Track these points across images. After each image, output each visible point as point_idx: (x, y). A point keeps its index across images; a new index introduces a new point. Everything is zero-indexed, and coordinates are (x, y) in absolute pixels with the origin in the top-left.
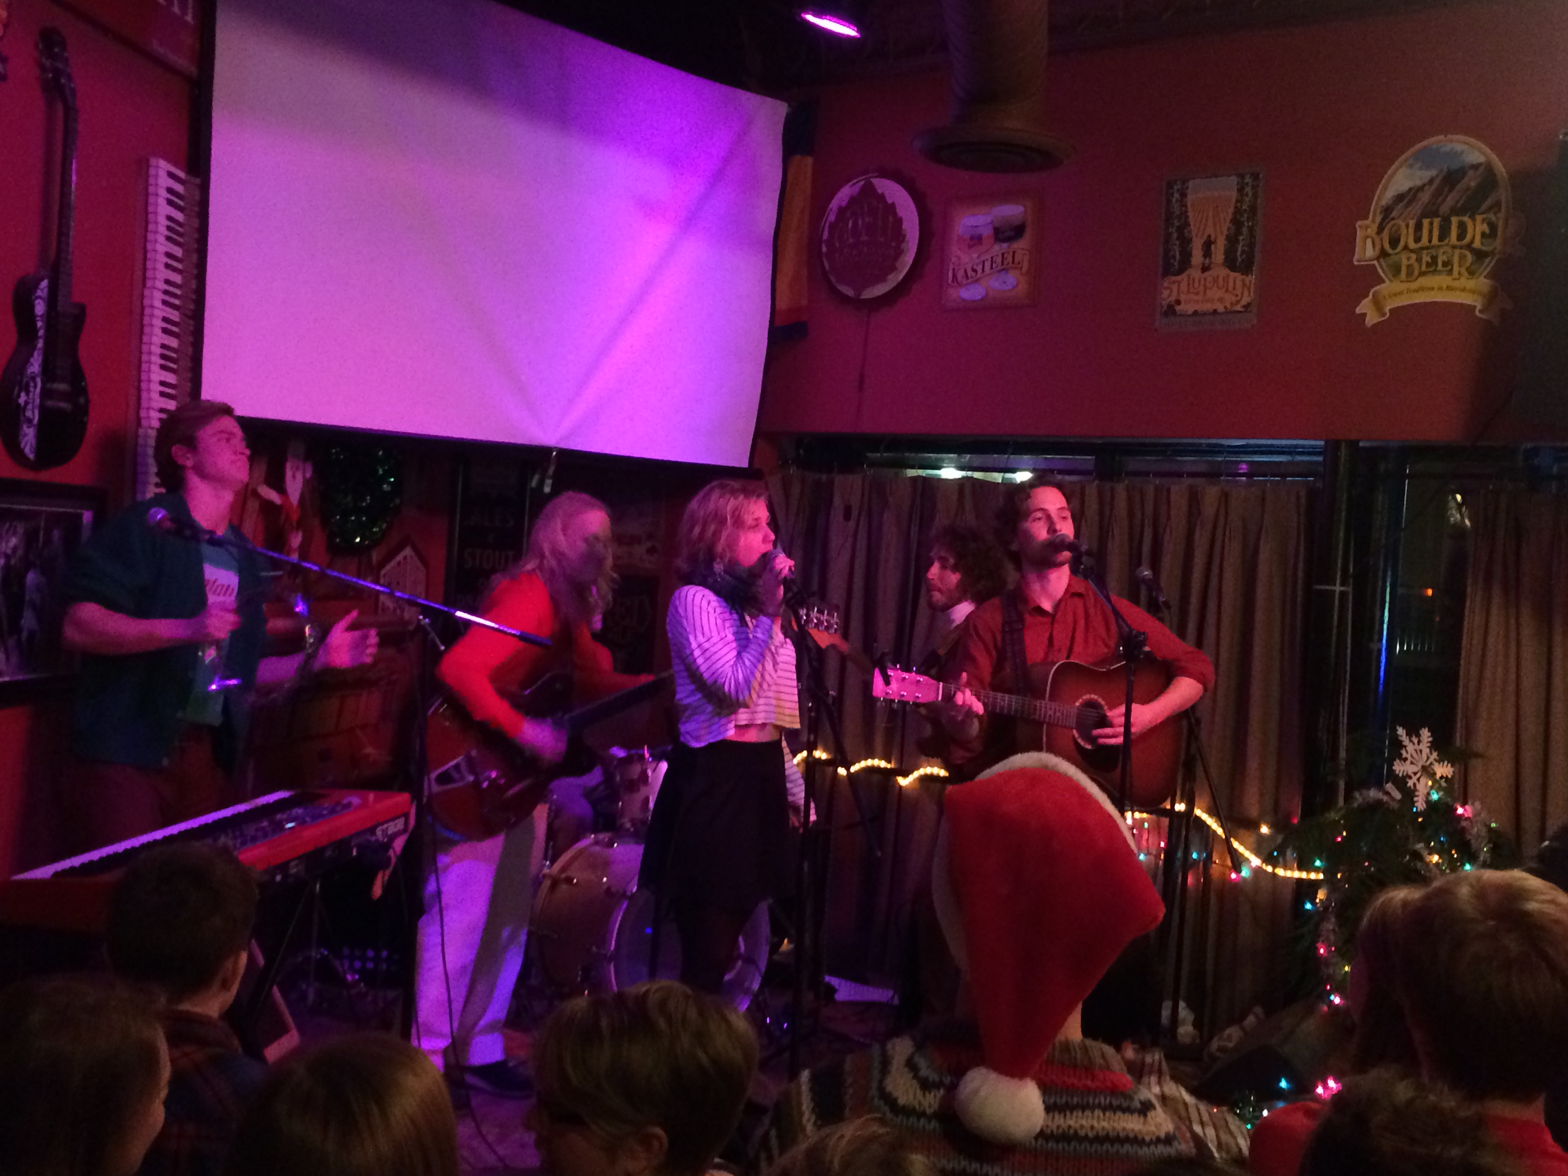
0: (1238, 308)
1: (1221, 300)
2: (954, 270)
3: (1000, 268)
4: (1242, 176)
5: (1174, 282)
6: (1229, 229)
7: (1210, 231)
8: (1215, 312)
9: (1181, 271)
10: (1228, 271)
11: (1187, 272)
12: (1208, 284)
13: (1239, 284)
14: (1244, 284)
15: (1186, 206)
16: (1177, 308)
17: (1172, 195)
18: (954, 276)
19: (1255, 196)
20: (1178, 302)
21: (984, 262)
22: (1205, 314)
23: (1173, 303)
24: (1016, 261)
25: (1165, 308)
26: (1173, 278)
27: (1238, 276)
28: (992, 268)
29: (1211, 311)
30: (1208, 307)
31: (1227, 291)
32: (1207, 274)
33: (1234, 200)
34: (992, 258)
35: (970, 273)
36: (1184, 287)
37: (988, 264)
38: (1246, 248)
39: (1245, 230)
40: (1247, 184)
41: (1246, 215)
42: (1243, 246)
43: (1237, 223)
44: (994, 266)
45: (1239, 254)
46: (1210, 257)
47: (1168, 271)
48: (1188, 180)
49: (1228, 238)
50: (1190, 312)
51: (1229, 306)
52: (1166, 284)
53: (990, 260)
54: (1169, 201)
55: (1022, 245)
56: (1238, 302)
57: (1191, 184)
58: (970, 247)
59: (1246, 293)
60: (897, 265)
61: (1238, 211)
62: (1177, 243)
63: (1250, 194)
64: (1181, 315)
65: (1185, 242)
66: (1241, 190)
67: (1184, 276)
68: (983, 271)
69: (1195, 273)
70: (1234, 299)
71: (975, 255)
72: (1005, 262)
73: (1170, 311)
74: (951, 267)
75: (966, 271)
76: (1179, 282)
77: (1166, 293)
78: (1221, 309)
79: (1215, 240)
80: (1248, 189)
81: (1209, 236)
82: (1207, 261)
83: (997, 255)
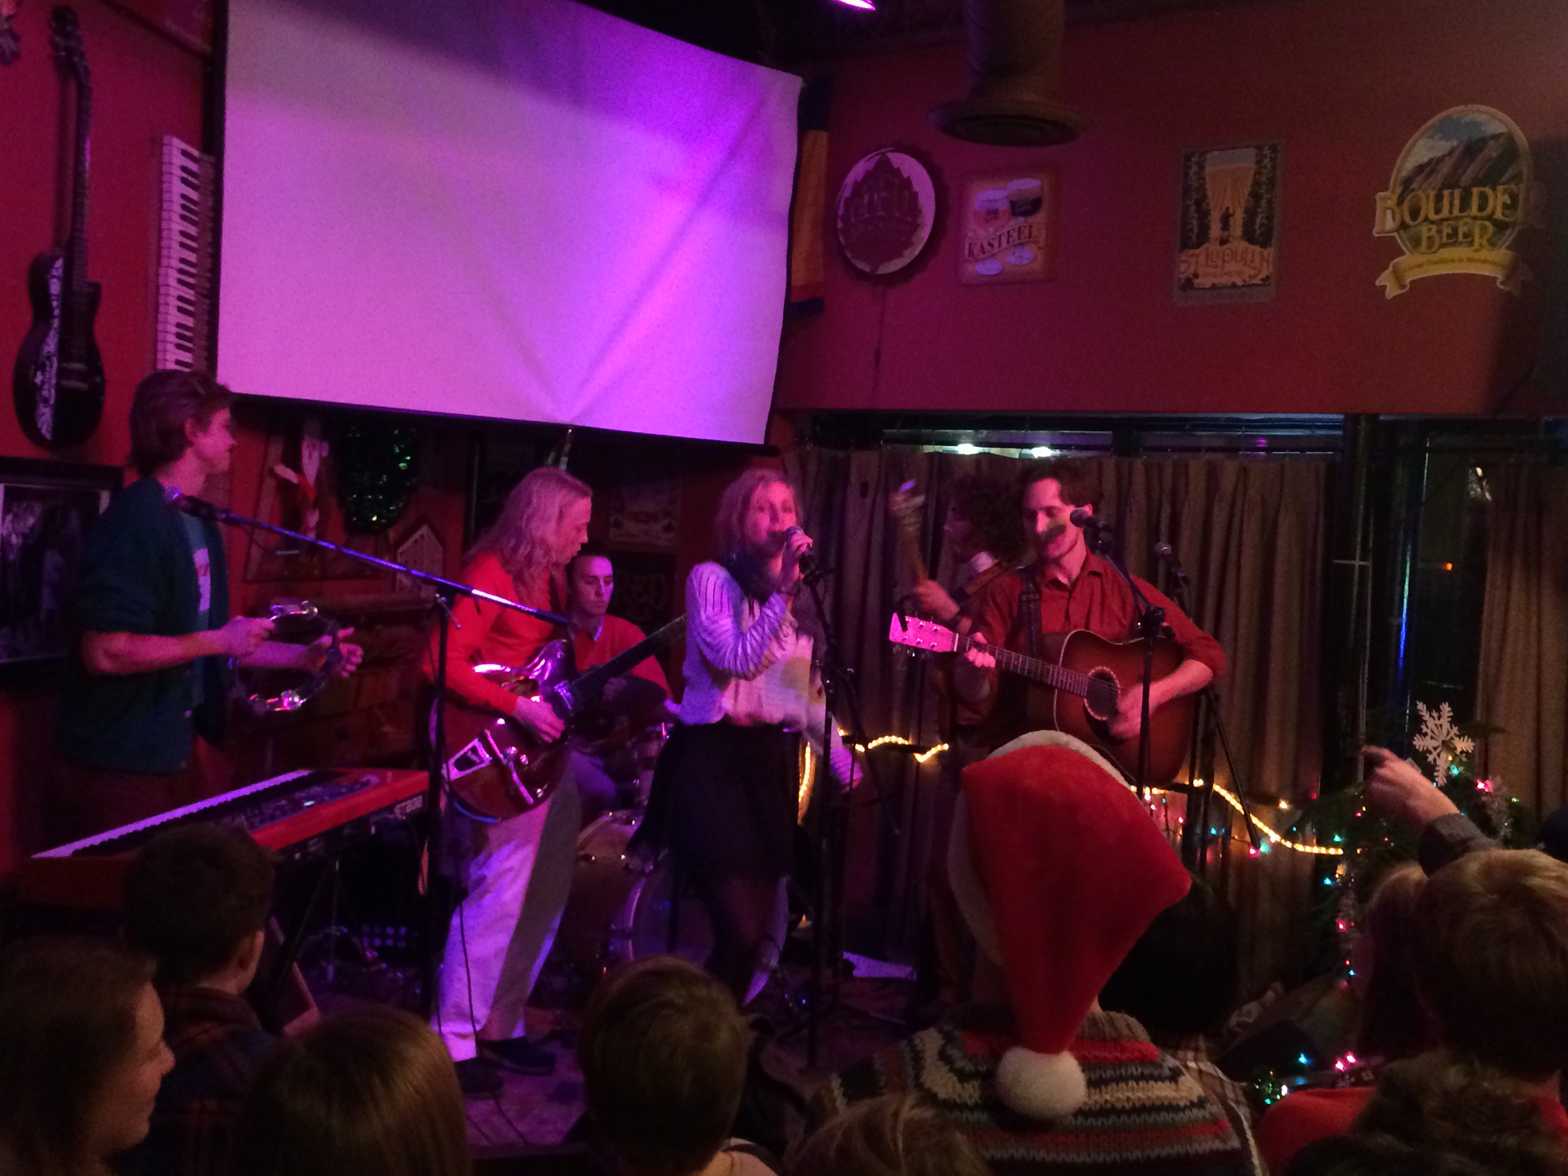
0: (1257, 281)
1: (1240, 273)
2: (970, 244)
3: (1017, 242)
4: (1259, 148)
5: (1192, 255)
6: (1248, 201)
7: (1227, 204)
8: (1234, 285)
9: (1198, 245)
10: (1247, 244)
11: (1206, 245)
12: (1227, 258)
13: (1257, 259)
14: (1262, 258)
15: (1204, 179)
16: (1196, 281)
17: (1190, 167)
18: (971, 251)
19: (1274, 168)
20: (1196, 276)
21: (1000, 236)
22: (1224, 287)
23: (1190, 276)
24: (1033, 235)
25: (1183, 281)
26: (1192, 251)
27: (1257, 248)
28: (1008, 242)
29: (1230, 285)
30: (1225, 280)
31: (1245, 264)
32: (1225, 247)
33: (1252, 172)
34: (1009, 232)
35: (986, 246)
36: (1202, 259)
37: (1004, 239)
38: (1265, 221)
39: (1263, 203)
40: (1266, 156)
41: (1264, 187)
42: (1262, 218)
43: (1255, 196)
44: (1011, 239)
45: (1257, 227)
46: (1228, 230)
47: (1185, 245)
48: (1205, 153)
49: (1247, 211)
50: (1208, 285)
51: (1247, 280)
52: (1184, 258)
53: (1006, 234)
54: (1186, 174)
55: (1040, 218)
56: (1255, 276)
57: (1209, 155)
58: (987, 221)
59: (1265, 265)
60: (913, 239)
61: (1256, 184)
62: (1195, 215)
63: (1269, 166)
64: (1199, 289)
65: (1204, 215)
66: (1258, 162)
67: (1201, 250)
68: (1000, 246)
69: (1213, 247)
70: (1252, 272)
71: (991, 230)
72: (1022, 236)
73: (1188, 284)
74: (968, 241)
75: (982, 246)
76: (1198, 256)
77: (1183, 267)
78: (1239, 282)
79: (1234, 212)
80: (1266, 161)
81: (1228, 208)
82: (1226, 233)
83: (1014, 230)
